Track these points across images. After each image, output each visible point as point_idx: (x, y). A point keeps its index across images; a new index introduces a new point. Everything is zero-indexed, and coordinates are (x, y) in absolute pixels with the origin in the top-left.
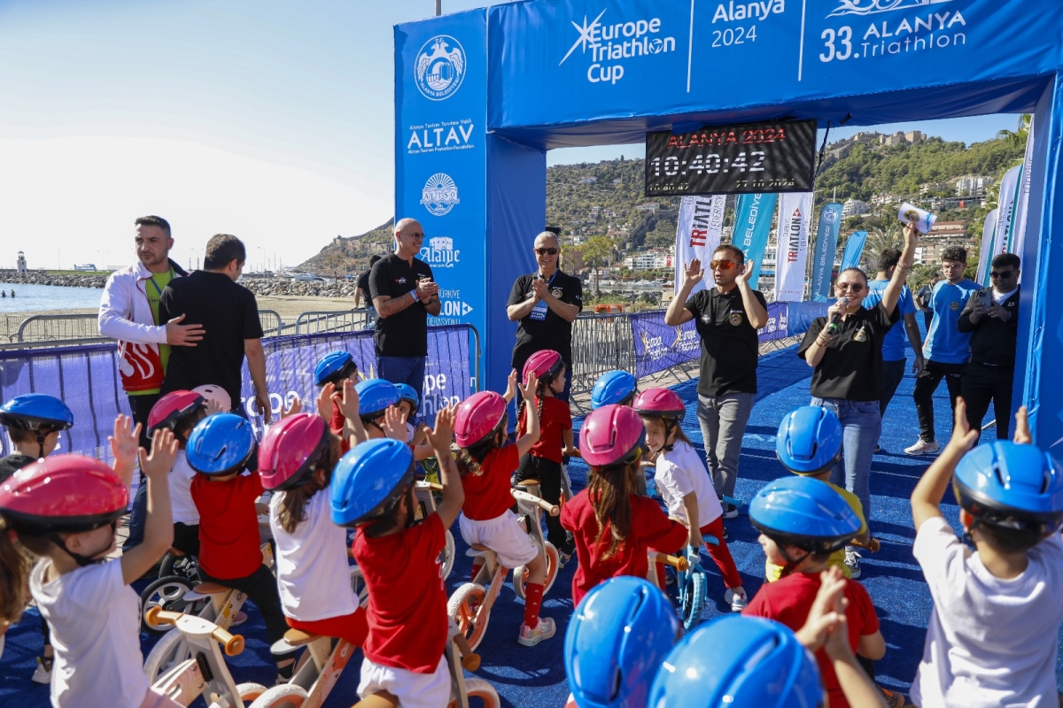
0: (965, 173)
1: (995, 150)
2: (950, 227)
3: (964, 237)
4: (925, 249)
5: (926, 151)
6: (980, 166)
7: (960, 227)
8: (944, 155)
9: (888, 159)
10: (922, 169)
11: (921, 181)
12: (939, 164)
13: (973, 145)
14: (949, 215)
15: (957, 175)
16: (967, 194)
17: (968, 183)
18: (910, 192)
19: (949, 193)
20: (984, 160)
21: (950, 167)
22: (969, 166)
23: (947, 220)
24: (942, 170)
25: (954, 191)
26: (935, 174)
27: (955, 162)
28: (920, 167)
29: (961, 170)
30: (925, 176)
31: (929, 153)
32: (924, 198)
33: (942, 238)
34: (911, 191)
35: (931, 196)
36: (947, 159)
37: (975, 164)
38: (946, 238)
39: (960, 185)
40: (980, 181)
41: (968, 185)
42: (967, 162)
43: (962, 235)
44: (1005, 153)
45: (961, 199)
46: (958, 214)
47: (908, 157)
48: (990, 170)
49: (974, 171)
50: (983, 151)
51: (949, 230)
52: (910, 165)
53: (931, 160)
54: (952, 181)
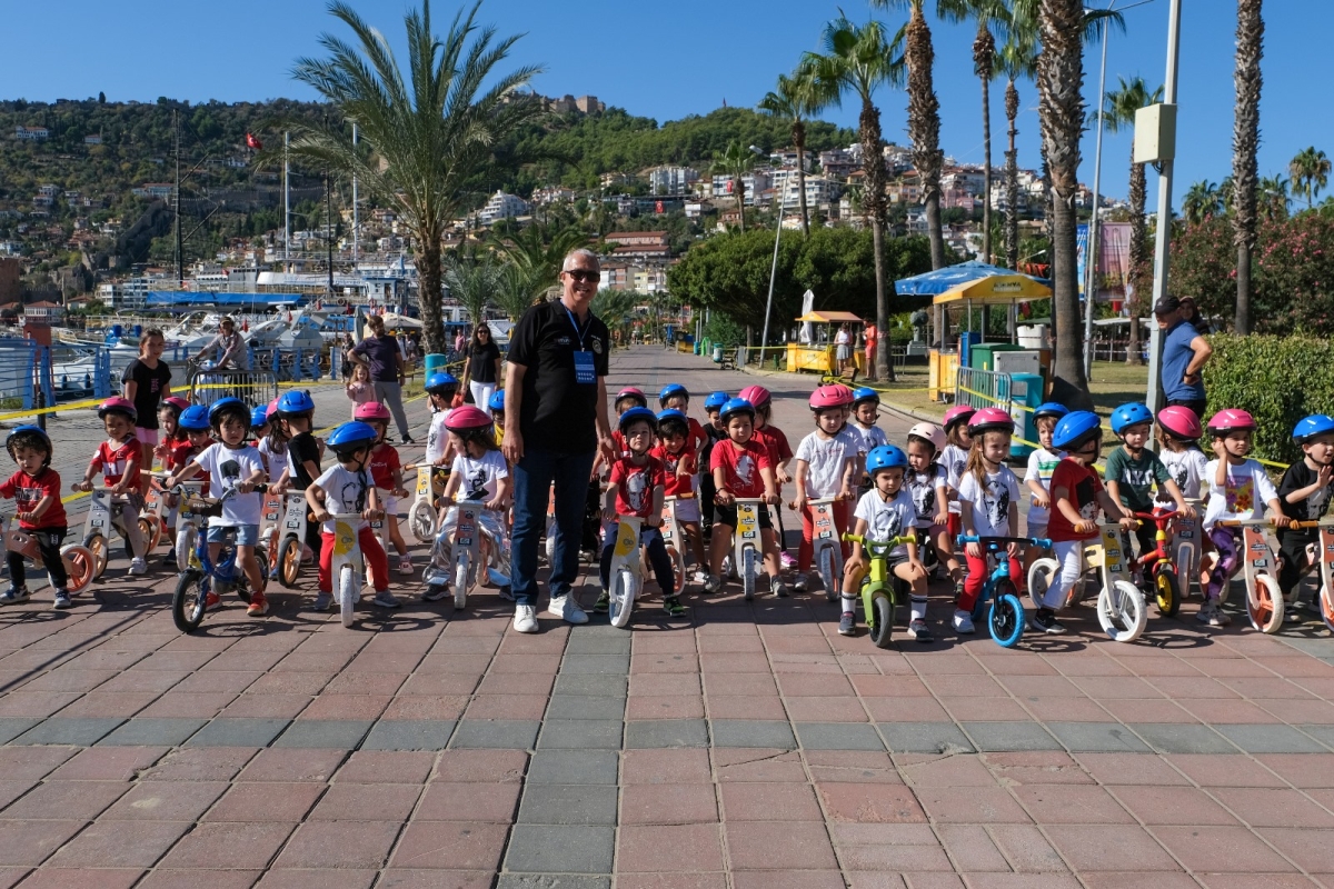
0: (660, 163)
1: (696, 130)
2: (646, 241)
3: (666, 257)
4: (613, 274)
5: (605, 128)
6: (678, 152)
7: (658, 241)
8: (630, 134)
9: (554, 135)
10: (603, 152)
11: (601, 170)
12: (625, 147)
13: (666, 123)
14: (643, 223)
15: (649, 165)
16: (666, 193)
17: (664, 175)
18: (588, 186)
19: (641, 189)
20: (683, 144)
21: (639, 152)
22: (665, 152)
23: (641, 230)
24: (628, 155)
25: (649, 188)
26: (620, 161)
27: (646, 145)
28: (599, 150)
29: (655, 157)
30: (607, 164)
31: (610, 131)
32: (607, 194)
33: (636, 257)
34: (588, 184)
35: (616, 193)
36: (634, 140)
37: (672, 149)
38: (642, 257)
39: (654, 177)
40: (681, 173)
41: (666, 179)
42: (661, 147)
43: (663, 253)
44: (710, 136)
45: (658, 199)
46: (656, 221)
47: (581, 134)
48: (692, 160)
49: (672, 161)
50: (681, 130)
51: (645, 245)
52: (586, 146)
53: (613, 140)
54: (643, 173)
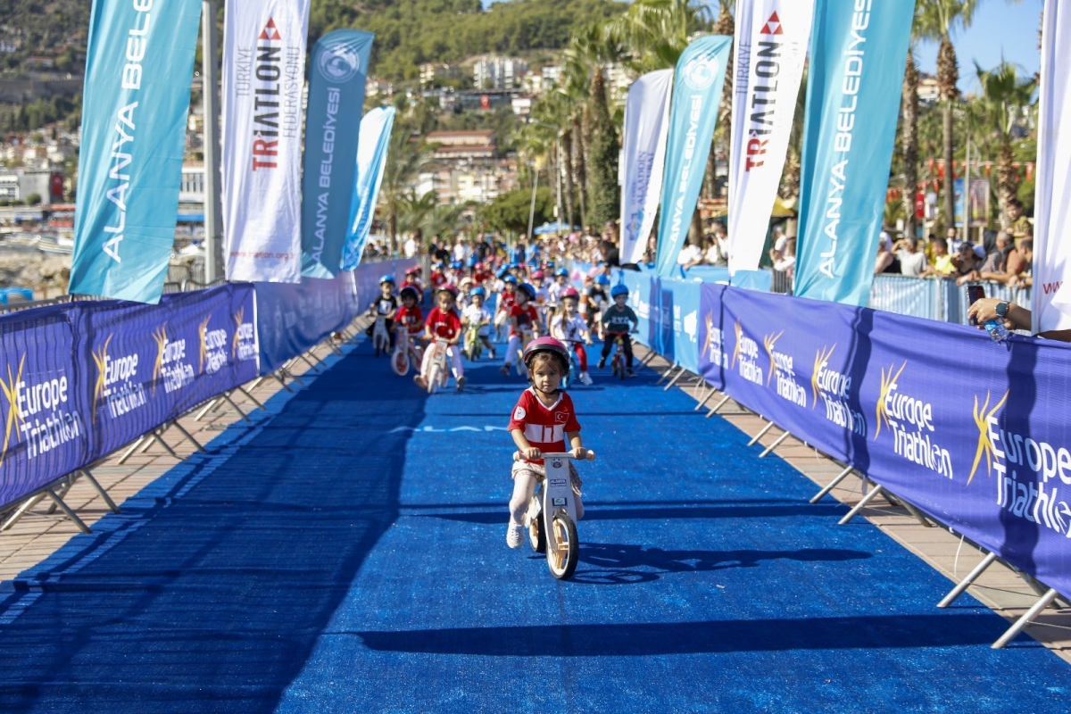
0: (486, 51)
1: (526, 16)
2: (471, 140)
3: (492, 158)
4: (435, 176)
5: (424, 9)
6: (506, 41)
7: (484, 140)
8: (453, 17)
9: (367, 17)
10: (422, 38)
11: (421, 60)
12: (446, 33)
13: (493, 5)
14: (467, 120)
15: (474, 53)
16: (492, 86)
17: (490, 67)
18: (406, 78)
19: (465, 83)
20: (511, 31)
21: (463, 39)
22: (491, 40)
23: (465, 128)
24: (451, 42)
25: (473, 80)
26: (441, 48)
27: (470, 31)
28: (417, 35)
29: (481, 44)
30: (427, 52)
31: (429, 13)
32: (428, 88)
33: (460, 158)
34: (407, 75)
35: (438, 86)
36: (457, 25)
37: (499, 37)
38: (466, 159)
39: (481, 69)
40: (509, 65)
41: (493, 72)
42: (487, 33)
43: (489, 154)
44: (540, 22)
45: (484, 94)
46: (481, 118)
47: (398, 16)
48: (521, 48)
49: (500, 49)
50: (509, 16)
51: (470, 146)
52: (403, 31)
53: (433, 24)
54: (467, 63)
